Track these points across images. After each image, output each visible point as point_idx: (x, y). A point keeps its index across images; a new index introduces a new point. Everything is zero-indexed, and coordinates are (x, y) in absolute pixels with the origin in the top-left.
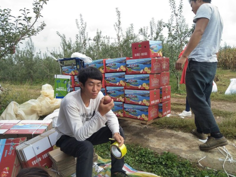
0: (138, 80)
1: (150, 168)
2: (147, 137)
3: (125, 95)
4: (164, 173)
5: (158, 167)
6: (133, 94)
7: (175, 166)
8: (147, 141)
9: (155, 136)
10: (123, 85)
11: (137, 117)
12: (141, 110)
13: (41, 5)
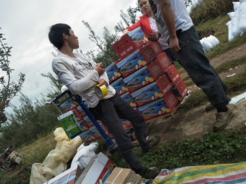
0: (138, 78)
1: (200, 158)
2: (179, 127)
3: (134, 98)
4: (218, 156)
5: (208, 153)
6: (141, 94)
7: (224, 143)
8: (182, 132)
9: (186, 122)
10: (127, 91)
11: (158, 113)
12: (159, 105)
13: (6, 60)
